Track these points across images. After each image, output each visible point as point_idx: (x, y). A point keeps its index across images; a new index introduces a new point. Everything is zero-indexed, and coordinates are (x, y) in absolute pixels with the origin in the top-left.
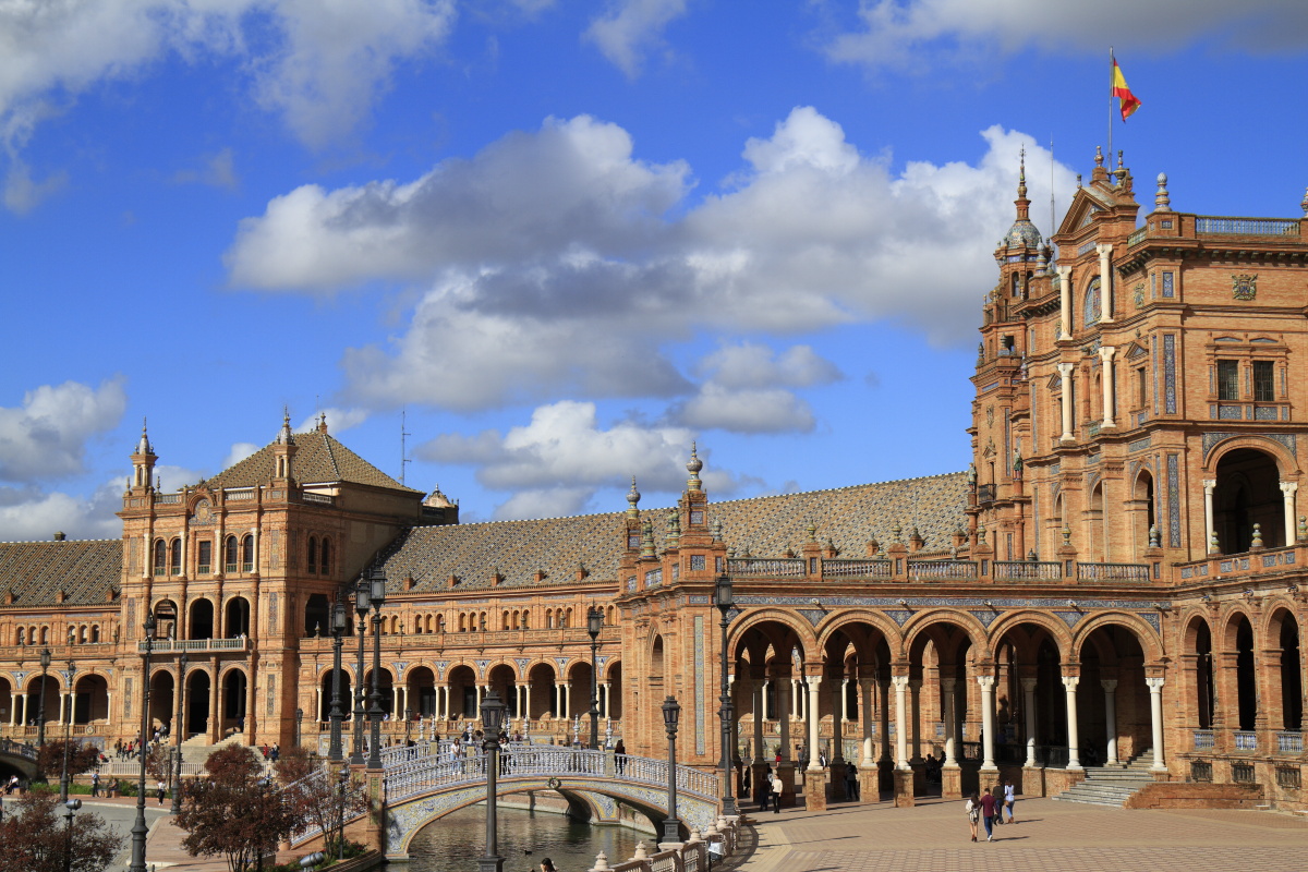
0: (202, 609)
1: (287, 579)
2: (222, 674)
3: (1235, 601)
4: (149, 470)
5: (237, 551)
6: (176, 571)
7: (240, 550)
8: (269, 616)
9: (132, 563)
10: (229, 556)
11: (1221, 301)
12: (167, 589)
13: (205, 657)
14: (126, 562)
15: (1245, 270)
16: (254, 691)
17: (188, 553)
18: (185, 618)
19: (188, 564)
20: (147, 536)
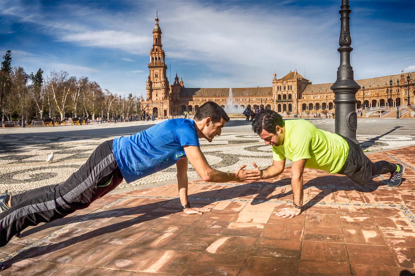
0: (285, 96)
1: (297, 91)
2: (288, 104)
5: (290, 88)
6: (281, 90)
7: (290, 87)
8: (294, 96)
9: (274, 89)
10: (289, 88)
12: (279, 93)
13: (286, 102)
14: (273, 89)
16: (293, 106)
17: (282, 88)
18: (282, 97)
19: (282, 90)
20: (276, 86)
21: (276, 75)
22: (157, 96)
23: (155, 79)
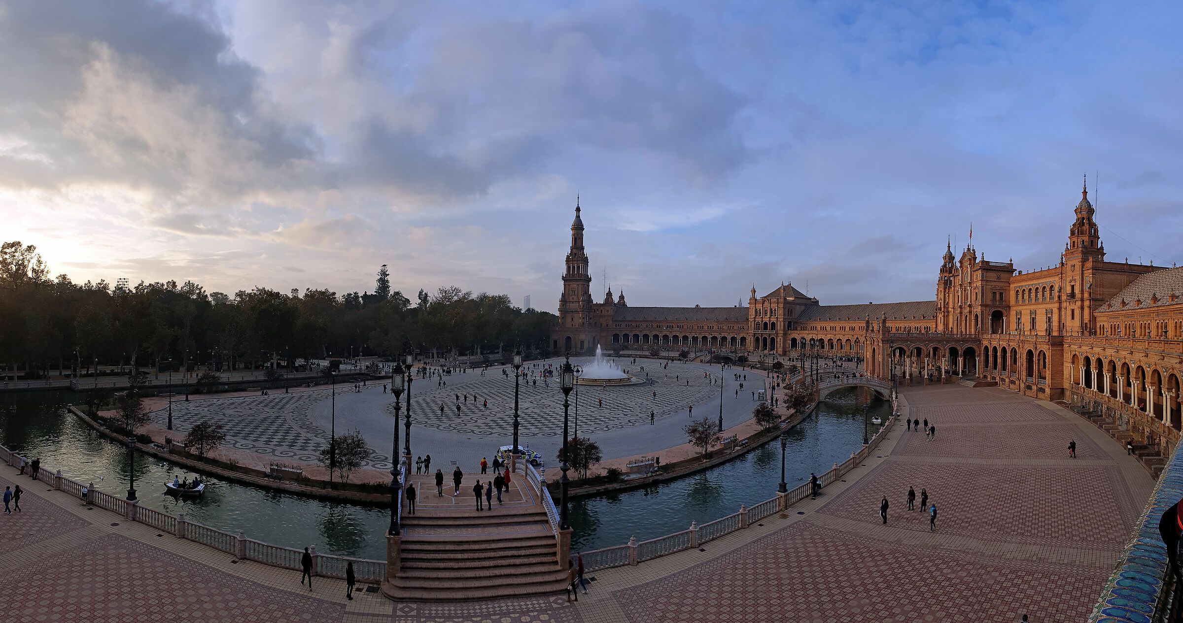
0: (766, 324)
1: (783, 318)
2: (770, 338)
3: (995, 344)
4: (754, 294)
5: (773, 312)
6: (760, 316)
8: (780, 326)
9: (751, 314)
10: (771, 313)
11: (994, 280)
12: (758, 319)
13: (766, 334)
14: (749, 313)
15: (999, 273)
16: (777, 341)
17: (762, 312)
18: (762, 326)
19: (762, 315)
20: (754, 308)
21: (755, 291)
22: (573, 320)
23: (571, 298)
